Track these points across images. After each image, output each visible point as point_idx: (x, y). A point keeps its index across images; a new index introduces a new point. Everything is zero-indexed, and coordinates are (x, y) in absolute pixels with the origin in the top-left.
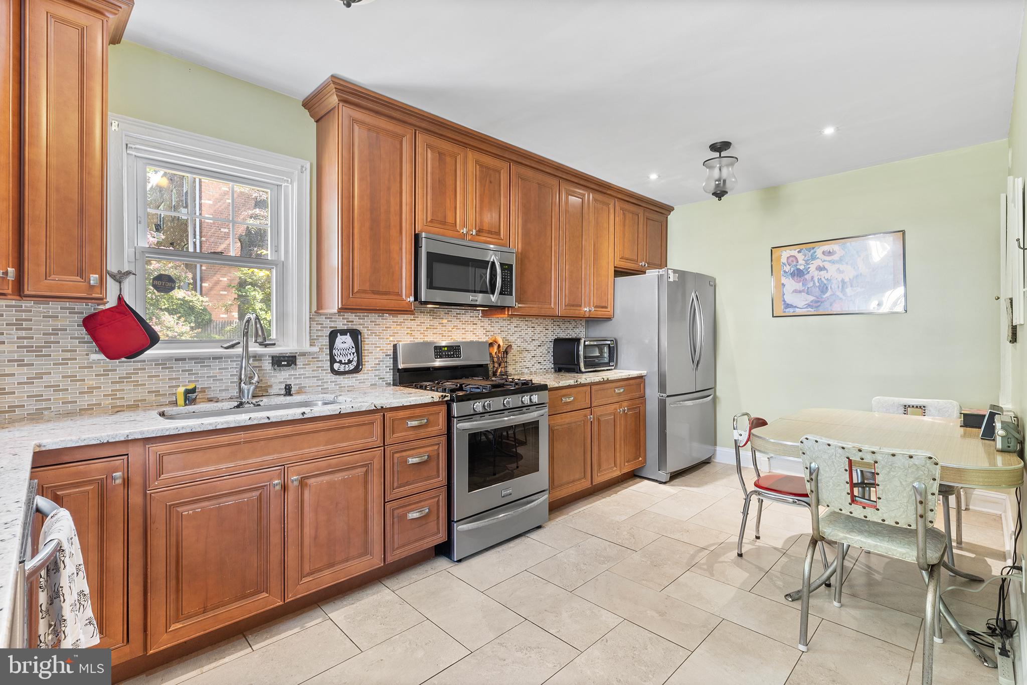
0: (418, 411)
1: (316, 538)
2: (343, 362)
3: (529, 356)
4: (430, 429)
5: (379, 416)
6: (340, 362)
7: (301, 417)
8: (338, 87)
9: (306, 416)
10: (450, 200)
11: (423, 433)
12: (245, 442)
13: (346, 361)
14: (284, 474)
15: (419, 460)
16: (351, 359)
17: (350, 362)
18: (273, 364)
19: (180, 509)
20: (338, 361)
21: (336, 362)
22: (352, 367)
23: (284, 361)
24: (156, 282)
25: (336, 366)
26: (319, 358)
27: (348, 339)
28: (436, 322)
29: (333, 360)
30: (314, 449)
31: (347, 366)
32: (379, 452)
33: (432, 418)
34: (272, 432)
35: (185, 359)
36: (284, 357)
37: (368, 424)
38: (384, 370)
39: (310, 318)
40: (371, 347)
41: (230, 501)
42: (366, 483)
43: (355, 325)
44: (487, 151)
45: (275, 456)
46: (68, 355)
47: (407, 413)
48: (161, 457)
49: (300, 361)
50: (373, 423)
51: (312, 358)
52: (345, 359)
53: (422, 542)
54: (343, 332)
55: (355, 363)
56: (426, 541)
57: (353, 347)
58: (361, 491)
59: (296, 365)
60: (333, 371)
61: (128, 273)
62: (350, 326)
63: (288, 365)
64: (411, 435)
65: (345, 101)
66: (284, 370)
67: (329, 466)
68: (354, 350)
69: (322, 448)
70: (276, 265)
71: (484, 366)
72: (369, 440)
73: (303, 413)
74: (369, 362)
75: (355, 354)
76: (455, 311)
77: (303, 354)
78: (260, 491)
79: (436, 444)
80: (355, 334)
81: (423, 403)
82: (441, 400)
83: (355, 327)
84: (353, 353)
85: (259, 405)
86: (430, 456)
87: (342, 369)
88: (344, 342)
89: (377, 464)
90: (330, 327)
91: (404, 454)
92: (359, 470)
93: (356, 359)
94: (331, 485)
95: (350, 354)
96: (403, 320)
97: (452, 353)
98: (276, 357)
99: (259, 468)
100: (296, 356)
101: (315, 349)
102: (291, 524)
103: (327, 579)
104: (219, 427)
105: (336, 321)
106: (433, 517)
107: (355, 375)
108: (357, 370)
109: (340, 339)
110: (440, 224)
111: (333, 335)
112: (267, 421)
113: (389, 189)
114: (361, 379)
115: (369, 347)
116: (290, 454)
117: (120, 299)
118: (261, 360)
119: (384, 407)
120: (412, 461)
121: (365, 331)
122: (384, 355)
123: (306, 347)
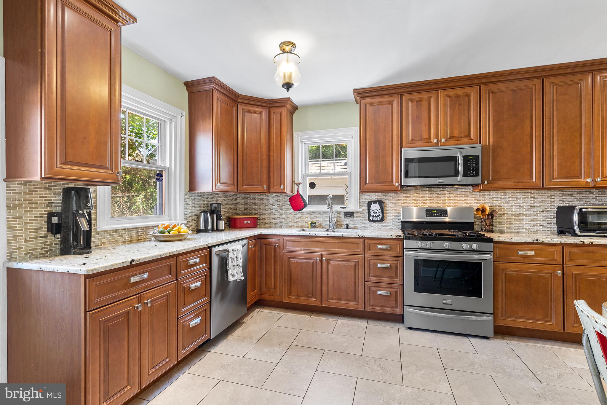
0: (383, 241)
1: (333, 285)
2: (375, 216)
3: (527, 219)
4: (391, 252)
5: (362, 241)
6: (373, 216)
7: (327, 235)
8: (357, 93)
9: (329, 235)
10: (425, 126)
11: (387, 253)
12: (309, 242)
13: (376, 216)
14: (322, 256)
15: (386, 266)
16: (379, 215)
17: (378, 216)
18: (344, 215)
19: (291, 260)
20: (372, 215)
21: (371, 216)
22: (379, 219)
23: (349, 214)
24: (311, 185)
25: (371, 218)
26: (363, 214)
27: (377, 205)
28: (433, 196)
29: (369, 215)
30: (333, 250)
31: (376, 218)
32: (362, 257)
33: (393, 246)
34: (317, 239)
35: (315, 212)
36: (349, 213)
37: (356, 243)
38: (398, 221)
39: (360, 196)
40: (390, 209)
41: (304, 261)
42: (355, 269)
43: (381, 198)
44: (457, 86)
45: (319, 249)
46: (287, 210)
47: (377, 241)
48: (286, 242)
49: (355, 215)
50: (359, 243)
51: (361, 214)
52: (375, 215)
53: (386, 309)
54: (375, 202)
55: (381, 217)
56: (389, 309)
57: (380, 209)
58: (353, 272)
59: (353, 216)
60: (370, 221)
61: (300, 183)
62: (379, 199)
63: (350, 216)
64: (380, 253)
65: (362, 97)
66: (348, 218)
67: (338, 258)
68: (380, 211)
69: (336, 250)
70: (348, 174)
71: (469, 223)
72: (357, 251)
73: (328, 234)
74: (389, 217)
75: (381, 213)
76: (449, 189)
77: (357, 212)
78: (314, 261)
79: (396, 261)
80: (381, 203)
81: (386, 237)
82: (397, 237)
83: (381, 200)
84: (380, 212)
85: (334, 231)
86: (392, 266)
87: (374, 219)
88: (375, 207)
89: (361, 263)
90: (369, 200)
91: (376, 261)
92: (352, 263)
93: (381, 215)
94: (339, 266)
95: (378, 212)
96: (410, 195)
97: (440, 214)
98: (346, 212)
99: (314, 252)
100: (353, 213)
101: (361, 210)
102: (325, 277)
103: (338, 304)
104: (300, 235)
105: (372, 197)
106: (393, 298)
107: (381, 223)
108: (382, 220)
109: (373, 205)
110: (419, 140)
111: (370, 204)
112: (315, 235)
113: (385, 130)
114: (384, 225)
115: (389, 209)
116: (324, 249)
117: (298, 191)
118: (340, 214)
119: (364, 237)
120: (379, 265)
121: (387, 202)
122: (397, 214)
123: (358, 209)
